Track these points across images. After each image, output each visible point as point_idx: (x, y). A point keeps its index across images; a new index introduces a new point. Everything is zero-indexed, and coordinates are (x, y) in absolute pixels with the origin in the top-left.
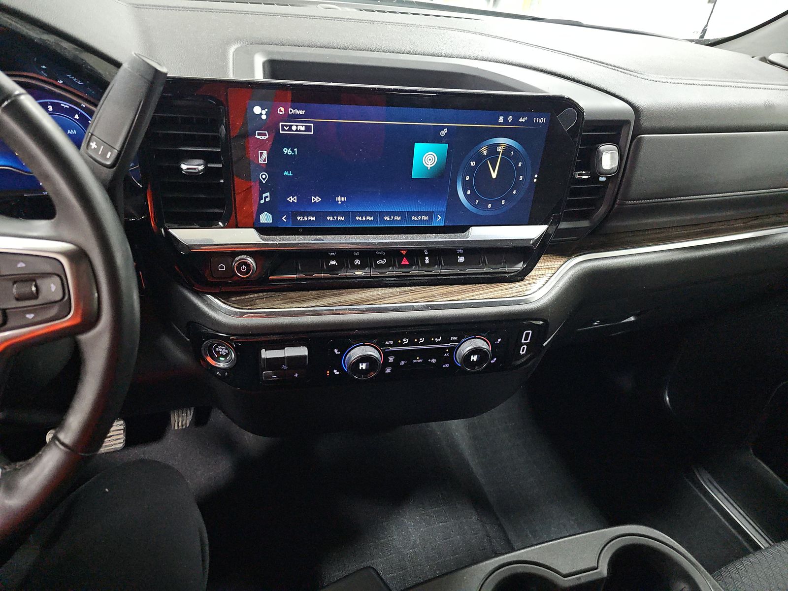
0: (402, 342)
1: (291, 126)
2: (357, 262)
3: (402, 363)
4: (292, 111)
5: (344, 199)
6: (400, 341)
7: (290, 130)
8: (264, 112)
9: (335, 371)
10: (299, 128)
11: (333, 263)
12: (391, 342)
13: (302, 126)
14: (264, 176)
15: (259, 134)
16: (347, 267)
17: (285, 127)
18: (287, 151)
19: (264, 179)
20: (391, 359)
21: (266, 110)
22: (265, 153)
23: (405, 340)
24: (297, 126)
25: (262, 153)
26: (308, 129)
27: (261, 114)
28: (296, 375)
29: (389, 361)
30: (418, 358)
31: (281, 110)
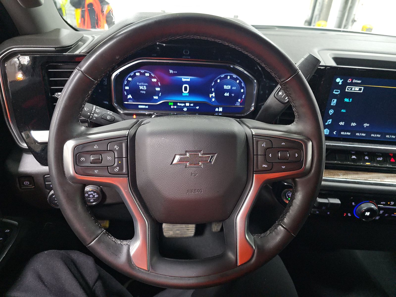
0: (390, 203)
1: (352, 88)
2: (367, 158)
3: (386, 215)
4: (355, 81)
5: (368, 125)
6: (389, 203)
7: (351, 90)
8: (341, 81)
9: (349, 214)
10: (356, 89)
11: (354, 157)
12: (384, 203)
13: (358, 88)
14: (331, 112)
15: (336, 91)
16: (361, 160)
17: (349, 89)
18: (346, 100)
19: (331, 113)
20: (381, 212)
21: (342, 80)
22: (335, 100)
23: (392, 203)
24: (355, 88)
25: (334, 100)
26: (360, 90)
27: (339, 82)
28: (328, 213)
29: (380, 213)
30: (395, 214)
31: (349, 81)
